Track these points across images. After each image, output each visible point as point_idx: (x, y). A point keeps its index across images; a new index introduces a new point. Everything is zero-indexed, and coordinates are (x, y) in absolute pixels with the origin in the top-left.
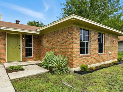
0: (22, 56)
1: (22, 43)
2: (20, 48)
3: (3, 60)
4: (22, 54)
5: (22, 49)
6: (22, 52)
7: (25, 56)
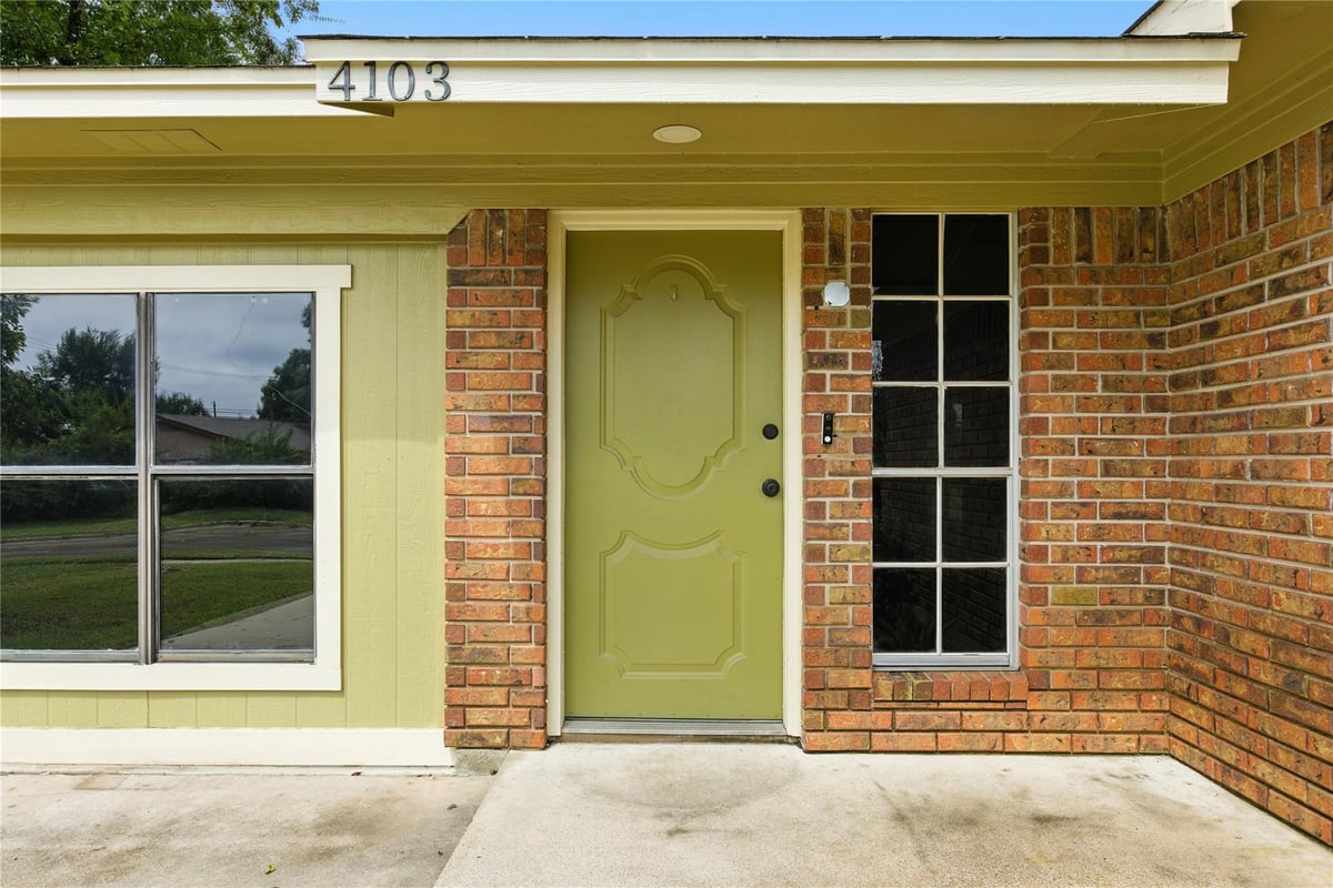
0: (811, 641)
1: (813, 384)
2: (773, 489)
3: (497, 696)
4: (811, 596)
5: (813, 510)
6: (812, 554)
7: (866, 636)
